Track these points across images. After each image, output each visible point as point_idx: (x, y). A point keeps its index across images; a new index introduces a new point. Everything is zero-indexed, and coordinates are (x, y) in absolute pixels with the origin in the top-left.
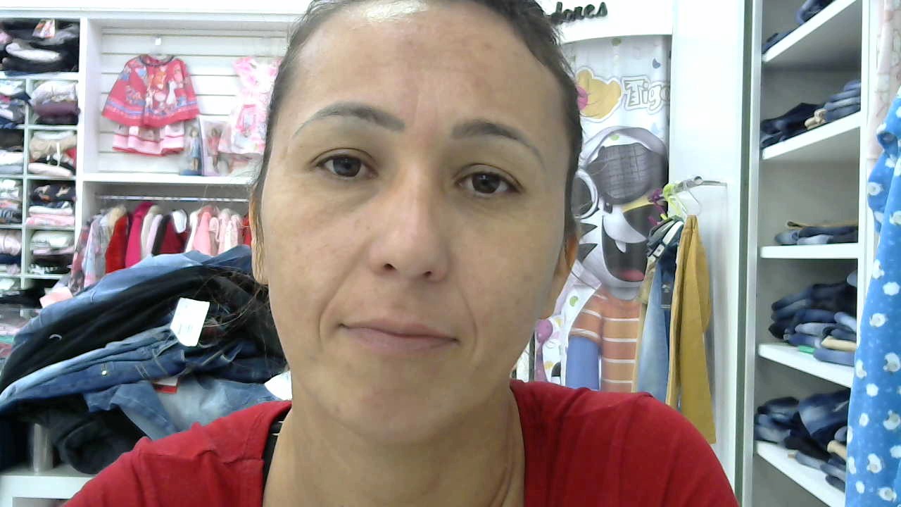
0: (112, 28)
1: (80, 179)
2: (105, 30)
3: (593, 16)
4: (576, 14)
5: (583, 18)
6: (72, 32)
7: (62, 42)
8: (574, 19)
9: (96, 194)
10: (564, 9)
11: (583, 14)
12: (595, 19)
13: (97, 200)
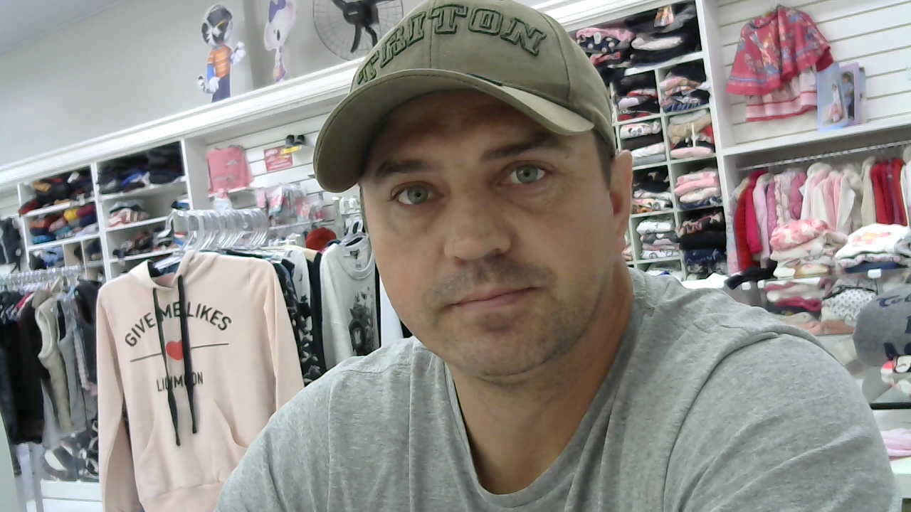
1: (721, 154)
6: (689, 13)
7: (681, 26)
9: (738, 166)
13: (739, 172)
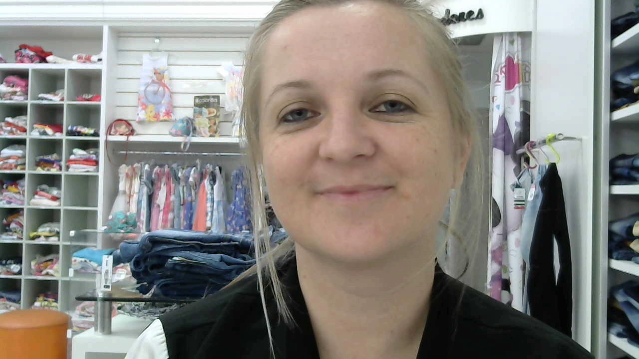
0: (125, 32)
2: (121, 33)
3: (473, 19)
4: (461, 18)
5: (465, 20)
8: (459, 21)
10: (451, 14)
11: (465, 17)
12: (474, 21)
13: (114, 154)
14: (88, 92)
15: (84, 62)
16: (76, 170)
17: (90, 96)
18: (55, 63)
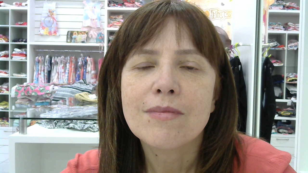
1: (29, 43)
9: (34, 49)
13: (34, 51)
14: (21, 21)
15: (19, 6)
16: (16, 59)
17: (22, 23)
18: (4, 6)
